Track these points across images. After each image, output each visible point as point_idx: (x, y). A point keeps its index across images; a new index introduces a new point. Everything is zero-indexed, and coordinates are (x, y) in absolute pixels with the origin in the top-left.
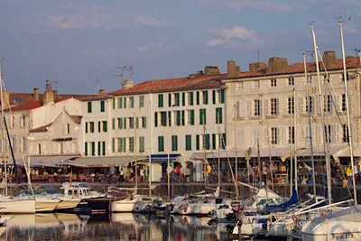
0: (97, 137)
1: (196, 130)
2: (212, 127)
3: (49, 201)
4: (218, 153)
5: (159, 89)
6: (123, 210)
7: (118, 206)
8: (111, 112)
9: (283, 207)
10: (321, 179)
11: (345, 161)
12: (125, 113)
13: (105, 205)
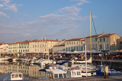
0: (10, 50)
1: (25, 49)
2: (27, 49)
3: (3, 59)
4: (28, 52)
5: (20, 43)
6: (14, 60)
7: (13, 59)
8: (12, 46)
9: (37, 60)
10: (42, 56)
11: (45, 54)
12: (14, 46)
13: (12, 59)
